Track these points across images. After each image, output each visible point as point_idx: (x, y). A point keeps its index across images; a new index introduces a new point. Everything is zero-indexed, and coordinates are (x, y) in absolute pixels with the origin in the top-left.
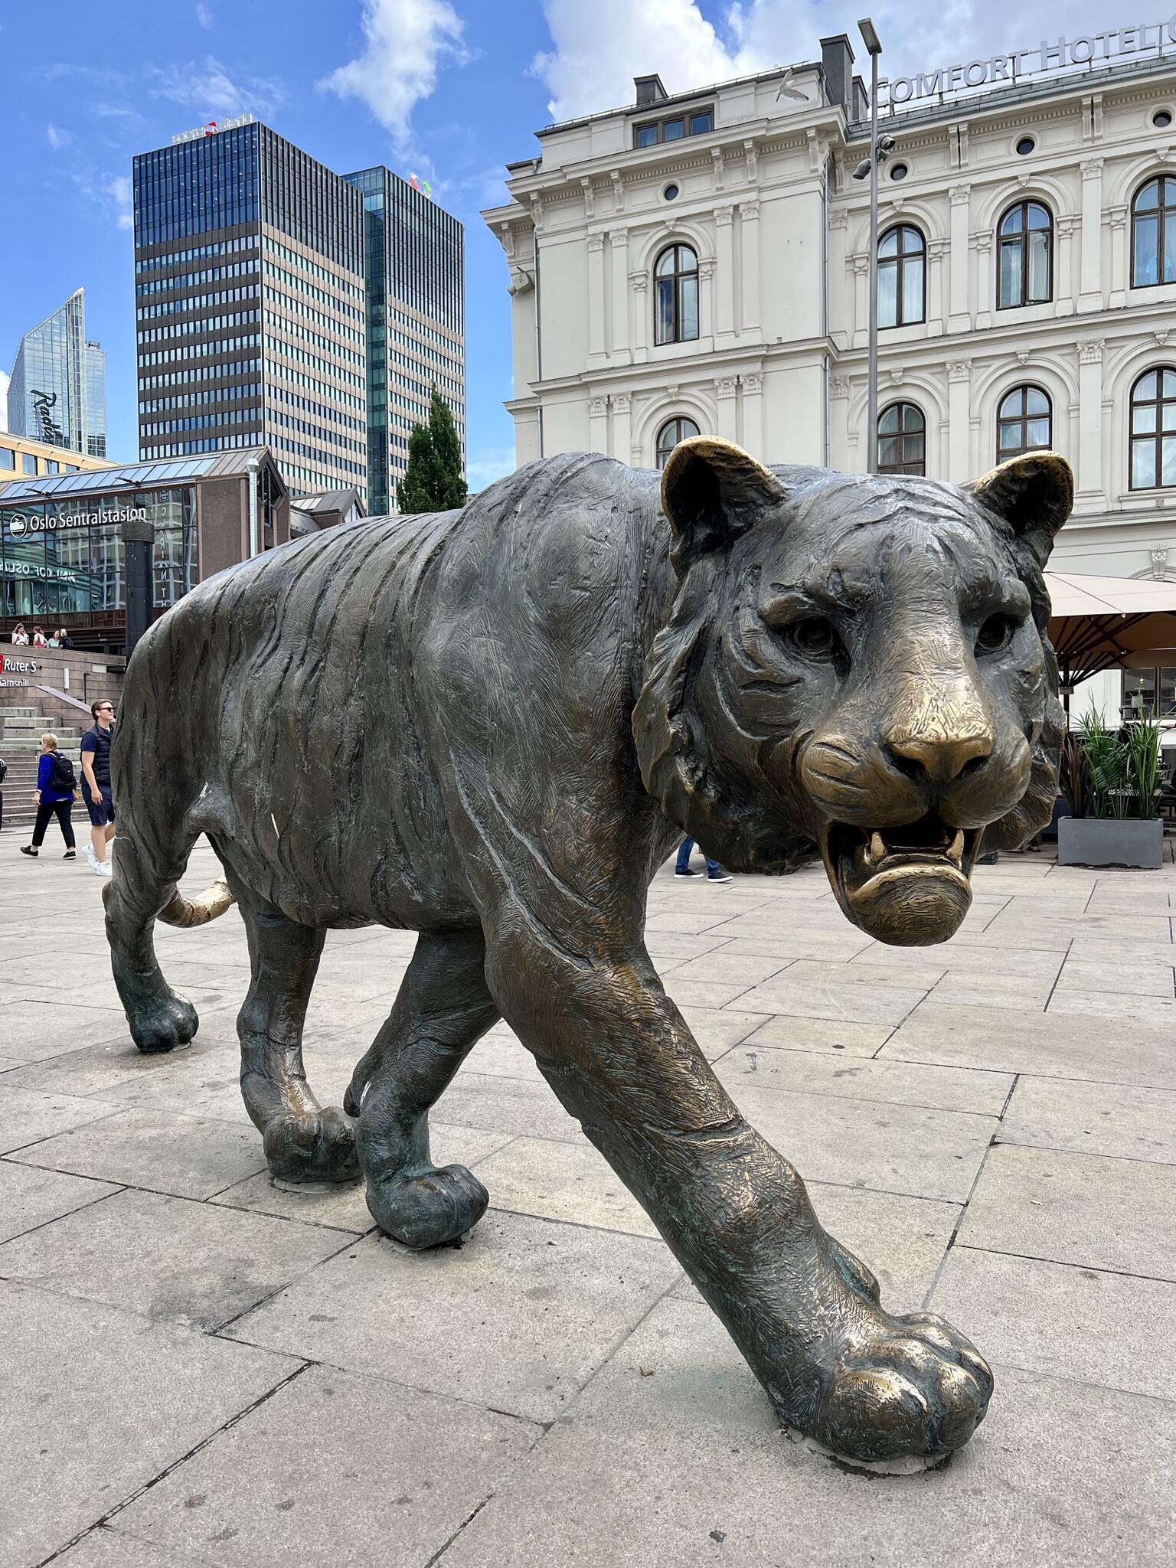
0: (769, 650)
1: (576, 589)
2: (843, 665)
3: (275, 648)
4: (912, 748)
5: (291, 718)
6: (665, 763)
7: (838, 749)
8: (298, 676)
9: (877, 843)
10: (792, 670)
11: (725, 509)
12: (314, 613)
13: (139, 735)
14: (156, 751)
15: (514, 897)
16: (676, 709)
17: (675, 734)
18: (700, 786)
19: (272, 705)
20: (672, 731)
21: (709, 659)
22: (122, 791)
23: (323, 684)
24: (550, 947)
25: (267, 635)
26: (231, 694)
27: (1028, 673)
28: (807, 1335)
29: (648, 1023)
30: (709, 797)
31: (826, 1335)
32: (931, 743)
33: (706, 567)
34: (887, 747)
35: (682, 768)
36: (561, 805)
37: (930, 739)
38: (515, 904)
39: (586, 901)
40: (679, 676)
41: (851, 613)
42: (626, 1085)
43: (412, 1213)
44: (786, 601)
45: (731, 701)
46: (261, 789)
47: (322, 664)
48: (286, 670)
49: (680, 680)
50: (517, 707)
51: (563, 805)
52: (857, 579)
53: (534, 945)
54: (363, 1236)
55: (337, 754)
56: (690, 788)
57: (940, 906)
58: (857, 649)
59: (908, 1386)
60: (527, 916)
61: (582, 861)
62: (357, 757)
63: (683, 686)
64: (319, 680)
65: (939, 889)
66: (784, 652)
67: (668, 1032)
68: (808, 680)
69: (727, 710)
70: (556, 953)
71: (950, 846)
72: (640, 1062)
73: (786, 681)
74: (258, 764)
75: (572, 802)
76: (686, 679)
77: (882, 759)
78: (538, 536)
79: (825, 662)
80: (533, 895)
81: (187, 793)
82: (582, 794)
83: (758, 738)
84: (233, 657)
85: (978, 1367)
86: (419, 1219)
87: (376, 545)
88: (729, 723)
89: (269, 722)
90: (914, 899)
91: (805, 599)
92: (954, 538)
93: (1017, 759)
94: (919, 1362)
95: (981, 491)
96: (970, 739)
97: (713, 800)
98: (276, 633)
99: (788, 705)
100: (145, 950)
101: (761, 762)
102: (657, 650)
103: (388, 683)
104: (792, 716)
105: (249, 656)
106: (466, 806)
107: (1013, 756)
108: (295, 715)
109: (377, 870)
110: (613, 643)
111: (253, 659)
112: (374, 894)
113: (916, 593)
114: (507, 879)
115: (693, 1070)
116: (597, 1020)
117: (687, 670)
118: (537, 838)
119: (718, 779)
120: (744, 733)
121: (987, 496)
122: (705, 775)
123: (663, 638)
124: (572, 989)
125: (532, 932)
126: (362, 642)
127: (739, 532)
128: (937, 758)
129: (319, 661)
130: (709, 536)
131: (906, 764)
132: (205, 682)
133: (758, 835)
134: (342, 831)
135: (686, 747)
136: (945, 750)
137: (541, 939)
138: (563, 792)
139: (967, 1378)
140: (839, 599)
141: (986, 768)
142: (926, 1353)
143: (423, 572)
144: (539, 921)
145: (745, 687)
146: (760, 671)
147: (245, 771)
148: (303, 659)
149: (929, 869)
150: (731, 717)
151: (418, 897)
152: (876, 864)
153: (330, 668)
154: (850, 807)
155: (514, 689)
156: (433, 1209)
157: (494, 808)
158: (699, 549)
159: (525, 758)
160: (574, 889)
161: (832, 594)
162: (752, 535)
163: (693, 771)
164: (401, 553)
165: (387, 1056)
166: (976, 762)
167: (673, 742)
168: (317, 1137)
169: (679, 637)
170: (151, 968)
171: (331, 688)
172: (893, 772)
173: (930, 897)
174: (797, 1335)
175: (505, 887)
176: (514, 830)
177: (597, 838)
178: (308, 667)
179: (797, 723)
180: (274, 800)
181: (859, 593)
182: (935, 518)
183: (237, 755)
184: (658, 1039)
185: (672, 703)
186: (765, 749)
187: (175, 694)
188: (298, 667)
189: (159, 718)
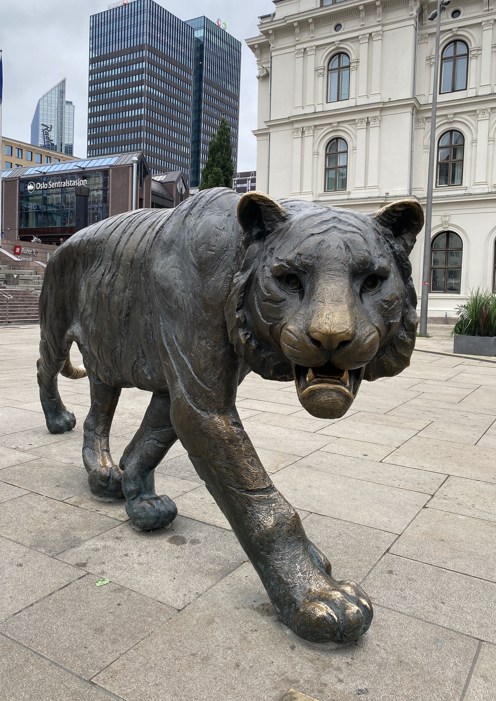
0: (274, 286)
1: (210, 250)
2: (302, 294)
3: (100, 265)
4: (316, 335)
5: (104, 296)
6: (234, 331)
7: (292, 333)
8: (107, 278)
9: (310, 374)
10: (282, 295)
11: (264, 222)
12: (115, 251)
13: (49, 297)
14: (55, 305)
15: (179, 382)
16: (240, 307)
17: (238, 318)
18: (248, 341)
19: (97, 290)
20: (237, 317)
21: (253, 288)
22: (42, 321)
23: (116, 283)
24: (192, 405)
25: (98, 258)
26: (84, 283)
27: (387, 301)
28: (291, 584)
29: (232, 441)
30: (252, 346)
31: (300, 585)
32: (324, 334)
33: (255, 247)
34: (308, 334)
35: (241, 333)
37: (324, 332)
38: (180, 386)
39: (207, 386)
40: (241, 293)
41: (305, 273)
42: (220, 467)
43: (142, 515)
44: (279, 266)
45: (260, 306)
46: (92, 326)
47: (116, 274)
48: (103, 275)
49: (242, 295)
50: (185, 300)
51: (200, 344)
52: (306, 259)
53: (186, 404)
54: (124, 522)
55: (120, 313)
56: (244, 342)
57: (334, 402)
58: (307, 288)
59: (330, 611)
60: (184, 391)
61: (206, 369)
62: (128, 315)
63: (244, 298)
64: (115, 281)
65: (334, 395)
66: (279, 287)
67: (241, 446)
68: (288, 300)
69: (258, 310)
70: (195, 408)
71: (342, 376)
72: (227, 458)
73: (279, 300)
74: (91, 314)
75: (203, 343)
76: (244, 295)
77: (306, 338)
78: (197, 226)
79: (295, 292)
80: (186, 382)
81: (67, 323)
82: (208, 340)
83: (269, 323)
84: (85, 267)
85: (365, 606)
86: (145, 517)
87: (141, 223)
88: (259, 316)
89: (95, 297)
90: (323, 398)
91: (287, 266)
92: (352, 241)
93: (367, 342)
94: (338, 602)
95: (378, 217)
96: (341, 333)
97: (254, 348)
98: (101, 258)
99: (279, 310)
100: (53, 389)
101: (271, 333)
102: (235, 281)
103: (141, 284)
104: (281, 315)
105: (91, 267)
106: (164, 341)
107: (365, 340)
108: (105, 294)
109: (134, 364)
110: (224, 275)
111: (92, 269)
112: (133, 374)
113: (329, 267)
114: (177, 374)
115: (252, 464)
116: (210, 439)
117: (244, 291)
118: (190, 358)
119: (256, 339)
120: (264, 321)
121: (380, 219)
122: (251, 337)
123: (237, 276)
124: (200, 424)
125: (185, 398)
126: (132, 265)
127: (269, 232)
128: (326, 340)
129: (116, 272)
130: (259, 233)
131: (315, 342)
132: (75, 276)
133: (274, 364)
134: (122, 346)
135: (243, 324)
136: (330, 336)
137: (189, 401)
138: (200, 338)
139: (358, 611)
140: (299, 267)
141: (350, 345)
142: (342, 598)
143: (155, 237)
144: (188, 393)
145: (264, 301)
146: (269, 295)
147: (86, 317)
148: (109, 271)
149: (331, 386)
150: (260, 313)
151: (149, 378)
152: (310, 382)
153: (119, 275)
154: (295, 358)
155: (184, 292)
156: (151, 514)
157: (174, 343)
158: (254, 238)
159: (186, 322)
160: (202, 380)
161: (297, 264)
162: (273, 235)
163: (246, 335)
164: (149, 227)
165: (137, 445)
166: (344, 343)
167: (237, 322)
168: (109, 477)
169: (242, 277)
170: (56, 397)
171: (119, 284)
172: (310, 345)
173: (330, 398)
174: (287, 584)
175: (177, 378)
176: (181, 353)
177: (214, 359)
178: (110, 275)
179: (282, 318)
180: (97, 330)
181: (307, 265)
182: (346, 232)
183: (84, 310)
184: (236, 449)
185: (238, 305)
186: (271, 328)
187: (63, 281)
188: (108, 274)
189: (56, 291)
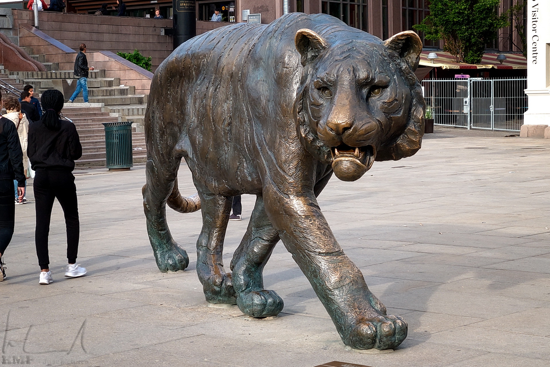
0: (316, 95)
1: (285, 68)
3: (204, 78)
8: (211, 90)
9: (336, 151)
10: (321, 101)
12: (217, 66)
14: (162, 120)
15: (268, 175)
17: (299, 119)
18: (307, 135)
19: (202, 102)
21: (307, 96)
23: (219, 95)
24: (277, 191)
25: (202, 72)
27: (386, 102)
33: (309, 67)
34: (327, 125)
36: (280, 142)
39: (287, 175)
41: (331, 86)
42: (300, 237)
44: (318, 81)
45: (310, 109)
48: (207, 88)
50: (269, 107)
53: (272, 190)
55: (223, 122)
56: (303, 136)
58: (333, 96)
60: (271, 181)
61: (286, 161)
62: (230, 124)
66: (319, 95)
67: (315, 220)
68: (324, 104)
70: (279, 193)
72: (304, 230)
73: (319, 104)
74: (198, 126)
75: (283, 141)
76: (303, 101)
77: (327, 128)
79: (328, 99)
80: (272, 173)
82: (286, 138)
83: (315, 121)
84: (191, 80)
87: (239, 39)
89: (201, 109)
91: (321, 81)
97: (311, 140)
98: (205, 72)
101: (317, 128)
103: (239, 95)
104: (320, 115)
106: (256, 142)
111: (197, 82)
112: (237, 179)
113: (342, 82)
114: (267, 168)
116: (291, 215)
118: (274, 153)
122: (309, 132)
124: (283, 205)
125: (272, 186)
126: (231, 79)
131: (331, 129)
135: (303, 123)
136: (337, 125)
137: (274, 188)
138: (280, 137)
140: (327, 82)
141: (351, 130)
143: (248, 54)
144: (274, 182)
145: (312, 105)
146: (314, 101)
147: (193, 130)
148: (213, 84)
150: (311, 114)
151: (250, 180)
153: (221, 88)
155: (269, 101)
157: (263, 143)
160: (284, 171)
162: (318, 59)
168: (222, 282)
173: (346, 166)
175: (266, 171)
176: (268, 151)
177: (291, 153)
178: (214, 88)
181: (331, 81)
184: (311, 222)
185: (299, 109)
186: (317, 124)
188: (211, 87)
